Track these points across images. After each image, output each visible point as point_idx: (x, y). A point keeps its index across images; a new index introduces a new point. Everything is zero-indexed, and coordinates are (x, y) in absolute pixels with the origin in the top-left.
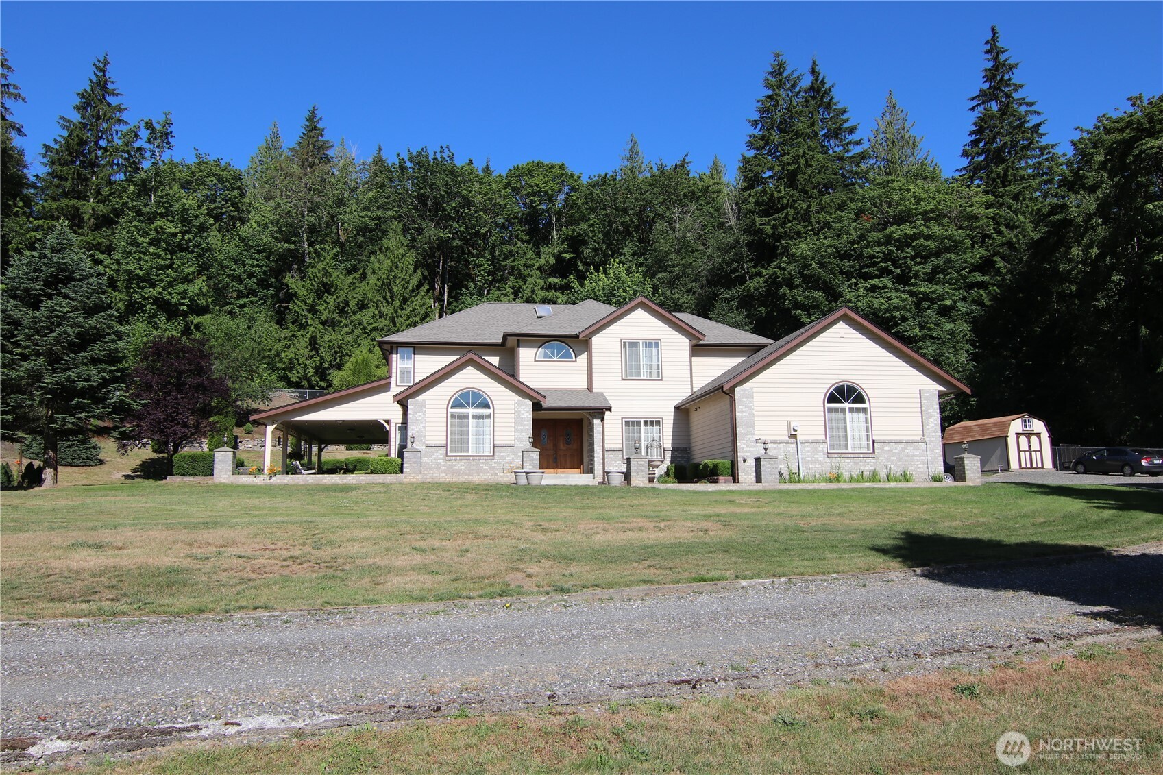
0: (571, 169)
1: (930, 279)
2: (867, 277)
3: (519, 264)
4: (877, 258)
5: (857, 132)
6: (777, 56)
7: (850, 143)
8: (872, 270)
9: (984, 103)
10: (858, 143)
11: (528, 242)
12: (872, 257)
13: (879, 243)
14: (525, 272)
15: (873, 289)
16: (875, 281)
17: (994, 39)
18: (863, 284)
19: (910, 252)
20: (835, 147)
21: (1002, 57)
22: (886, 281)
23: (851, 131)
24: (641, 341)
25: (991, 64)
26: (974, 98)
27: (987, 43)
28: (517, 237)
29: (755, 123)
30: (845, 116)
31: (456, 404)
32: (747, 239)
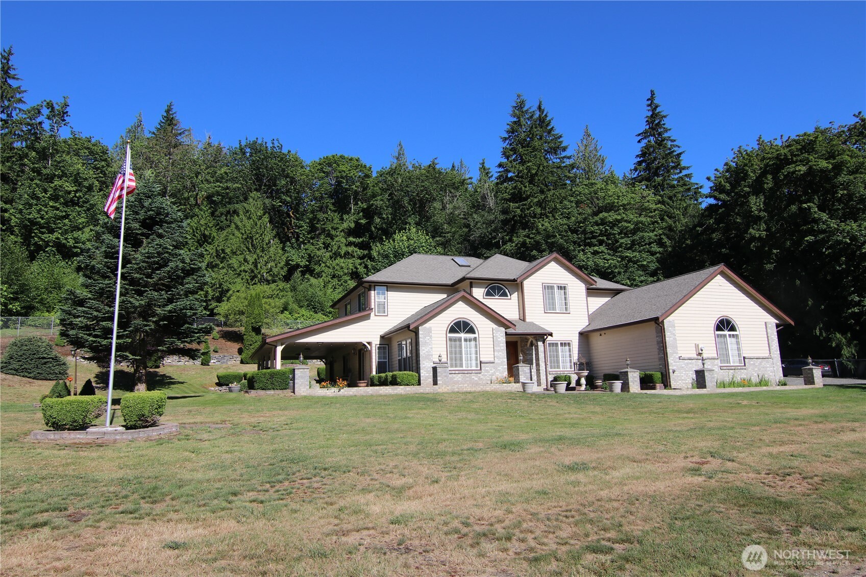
0: (364, 161)
1: (630, 248)
2: (591, 245)
3: (329, 227)
4: (597, 233)
5: (568, 150)
6: (519, 96)
7: (564, 157)
8: (594, 240)
9: (645, 138)
10: (569, 158)
11: (335, 211)
12: (592, 232)
13: (597, 224)
14: (333, 232)
15: (595, 253)
16: (596, 248)
17: (651, 99)
18: (590, 250)
19: (616, 230)
20: (554, 159)
21: (658, 110)
22: (602, 248)
23: (564, 149)
24: (555, 285)
25: (650, 113)
26: (639, 135)
27: (648, 100)
28: (327, 207)
29: (505, 139)
30: (561, 140)
31: (452, 330)
32: (502, 217)
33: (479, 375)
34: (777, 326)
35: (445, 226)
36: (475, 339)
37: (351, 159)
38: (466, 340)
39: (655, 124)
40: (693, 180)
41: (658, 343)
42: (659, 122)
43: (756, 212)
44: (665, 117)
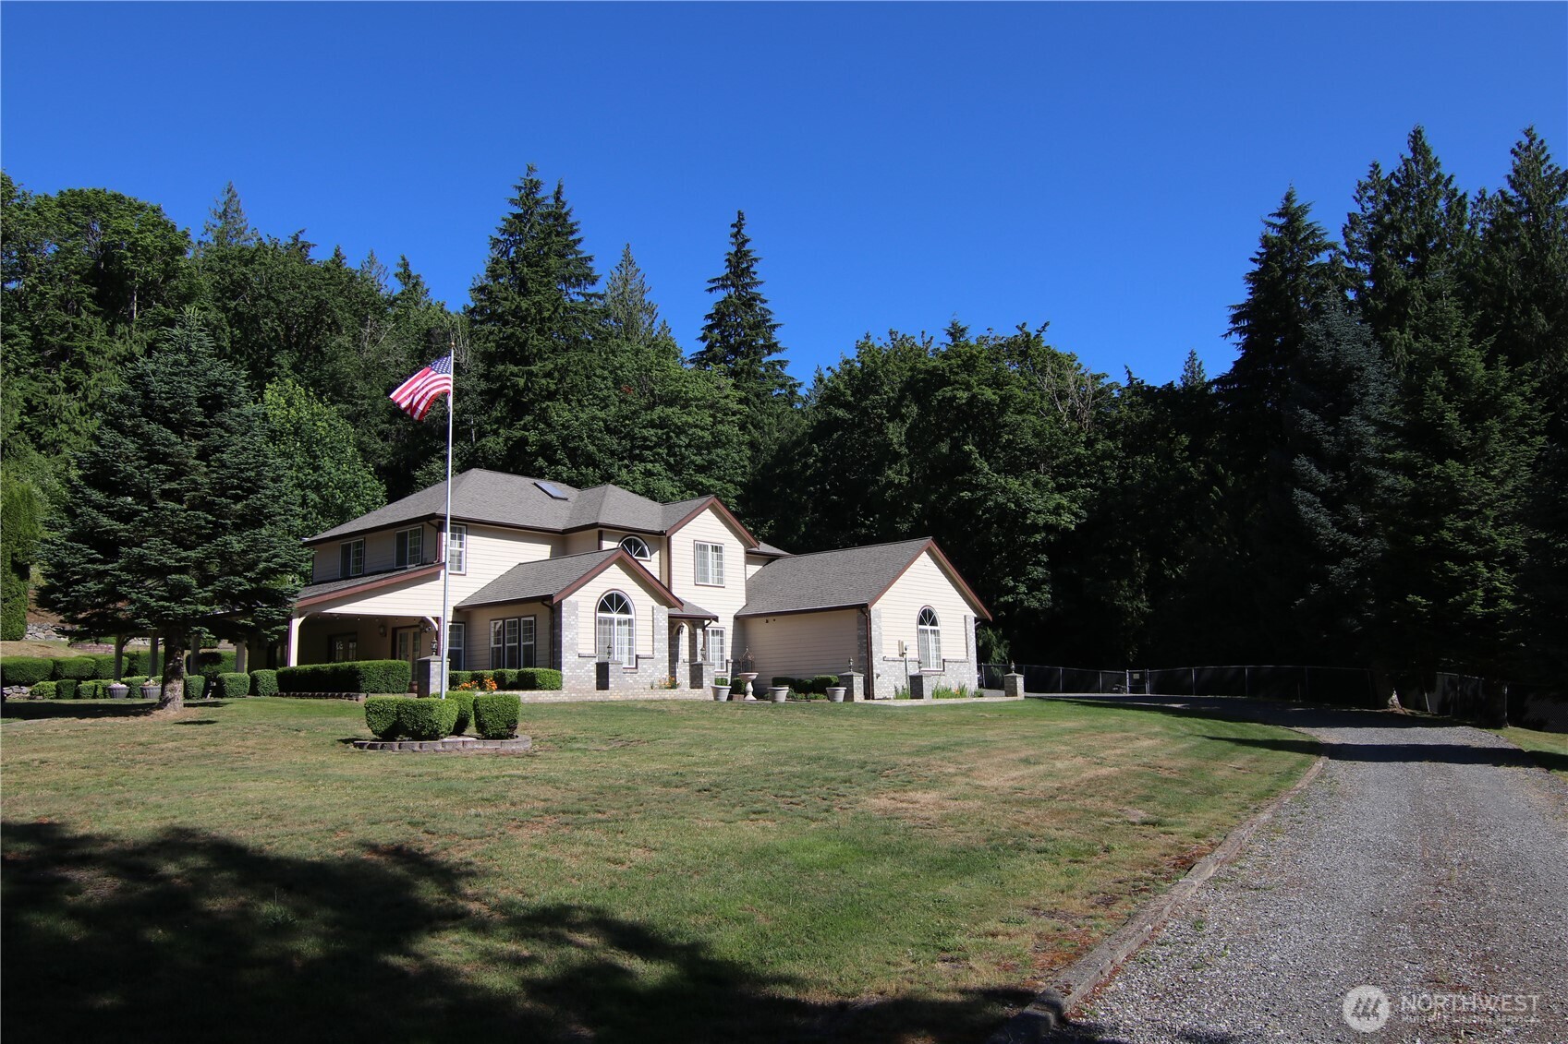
1: (701, 469)
2: (643, 460)
3: (80, 345)
4: (652, 440)
5: (598, 284)
6: (531, 169)
7: (593, 295)
8: (647, 453)
9: (724, 287)
10: (601, 297)
11: (96, 314)
12: (644, 438)
13: (652, 424)
16: (649, 466)
17: (738, 225)
18: (639, 467)
19: (684, 440)
20: (574, 296)
21: (747, 246)
22: (658, 468)
23: (593, 281)
24: (710, 545)
25: (733, 249)
26: (714, 280)
27: (733, 226)
28: (80, 302)
29: (496, 242)
30: (590, 264)
31: (603, 607)
32: (483, 385)
33: (635, 676)
34: (976, 620)
35: (359, 384)
36: (630, 622)
37: (141, 208)
38: (619, 623)
39: (740, 267)
40: (787, 372)
41: (860, 638)
42: (748, 268)
43: (896, 446)
44: (756, 260)
